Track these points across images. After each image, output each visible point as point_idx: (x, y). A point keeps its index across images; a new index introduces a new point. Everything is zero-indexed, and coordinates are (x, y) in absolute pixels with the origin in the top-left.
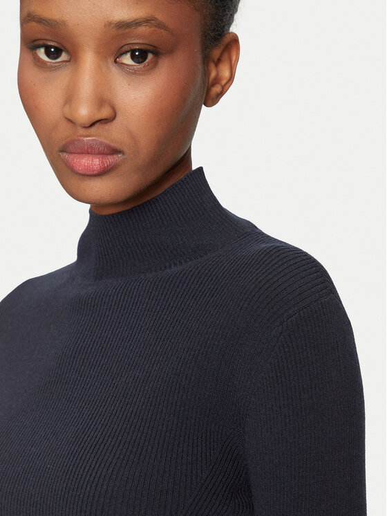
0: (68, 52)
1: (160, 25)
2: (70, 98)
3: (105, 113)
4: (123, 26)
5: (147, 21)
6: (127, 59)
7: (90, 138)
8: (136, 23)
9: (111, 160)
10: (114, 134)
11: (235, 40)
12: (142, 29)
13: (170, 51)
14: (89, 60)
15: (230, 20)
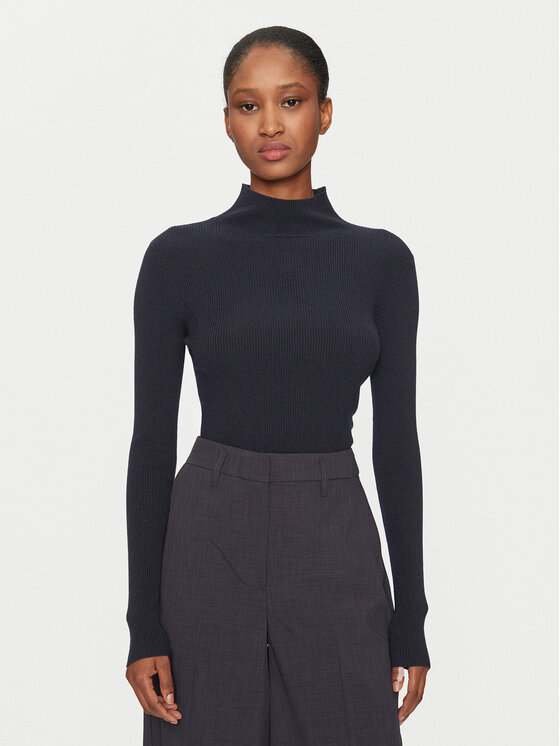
0: (257, 105)
1: (302, 87)
2: (262, 124)
3: (280, 129)
4: (285, 87)
5: (296, 84)
6: (287, 105)
7: (275, 142)
8: (291, 86)
9: (284, 152)
10: (285, 140)
11: (330, 101)
12: (294, 88)
13: (306, 100)
14: (270, 105)
15: (326, 94)
